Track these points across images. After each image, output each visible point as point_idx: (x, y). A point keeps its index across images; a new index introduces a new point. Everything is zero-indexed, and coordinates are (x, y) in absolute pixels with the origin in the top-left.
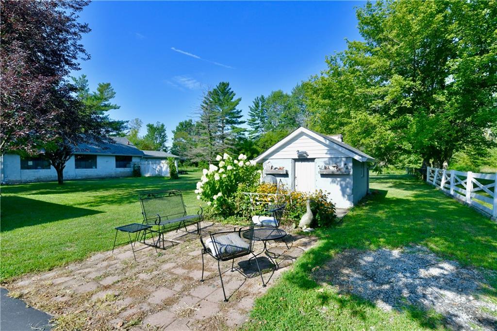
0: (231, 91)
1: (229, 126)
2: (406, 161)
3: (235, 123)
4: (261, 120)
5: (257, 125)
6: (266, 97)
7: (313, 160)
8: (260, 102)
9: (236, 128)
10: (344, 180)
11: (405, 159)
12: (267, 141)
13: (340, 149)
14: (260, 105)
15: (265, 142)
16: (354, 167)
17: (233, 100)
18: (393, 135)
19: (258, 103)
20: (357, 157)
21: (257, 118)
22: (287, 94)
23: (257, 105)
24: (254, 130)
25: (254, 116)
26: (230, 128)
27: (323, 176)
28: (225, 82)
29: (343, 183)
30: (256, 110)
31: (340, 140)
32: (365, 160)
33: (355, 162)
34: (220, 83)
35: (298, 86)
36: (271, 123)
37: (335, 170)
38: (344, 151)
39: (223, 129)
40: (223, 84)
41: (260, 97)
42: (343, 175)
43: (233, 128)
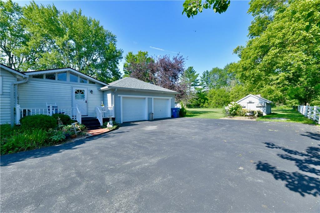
0: (193, 70)
1: (193, 87)
2: (294, 103)
3: (196, 86)
4: (207, 83)
5: (205, 86)
6: (209, 71)
7: (254, 103)
8: (206, 74)
9: (197, 88)
10: (264, 108)
11: (293, 102)
12: (212, 94)
13: (263, 100)
14: (206, 75)
15: (211, 94)
16: (266, 105)
17: (195, 75)
18: (281, 93)
19: (205, 74)
20: (268, 102)
21: (204, 82)
22: (221, 69)
23: (204, 76)
24: (202, 88)
25: (203, 81)
26: (193, 88)
27: (257, 107)
28: (191, 66)
29: (264, 109)
30: (204, 78)
31: (260, 96)
32: (270, 103)
33: (267, 103)
34: (189, 67)
35: (228, 65)
36: (212, 84)
37: (261, 105)
38: (264, 100)
39: (190, 88)
40: (190, 67)
41: (206, 71)
42: (264, 107)
43: (196, 88)
